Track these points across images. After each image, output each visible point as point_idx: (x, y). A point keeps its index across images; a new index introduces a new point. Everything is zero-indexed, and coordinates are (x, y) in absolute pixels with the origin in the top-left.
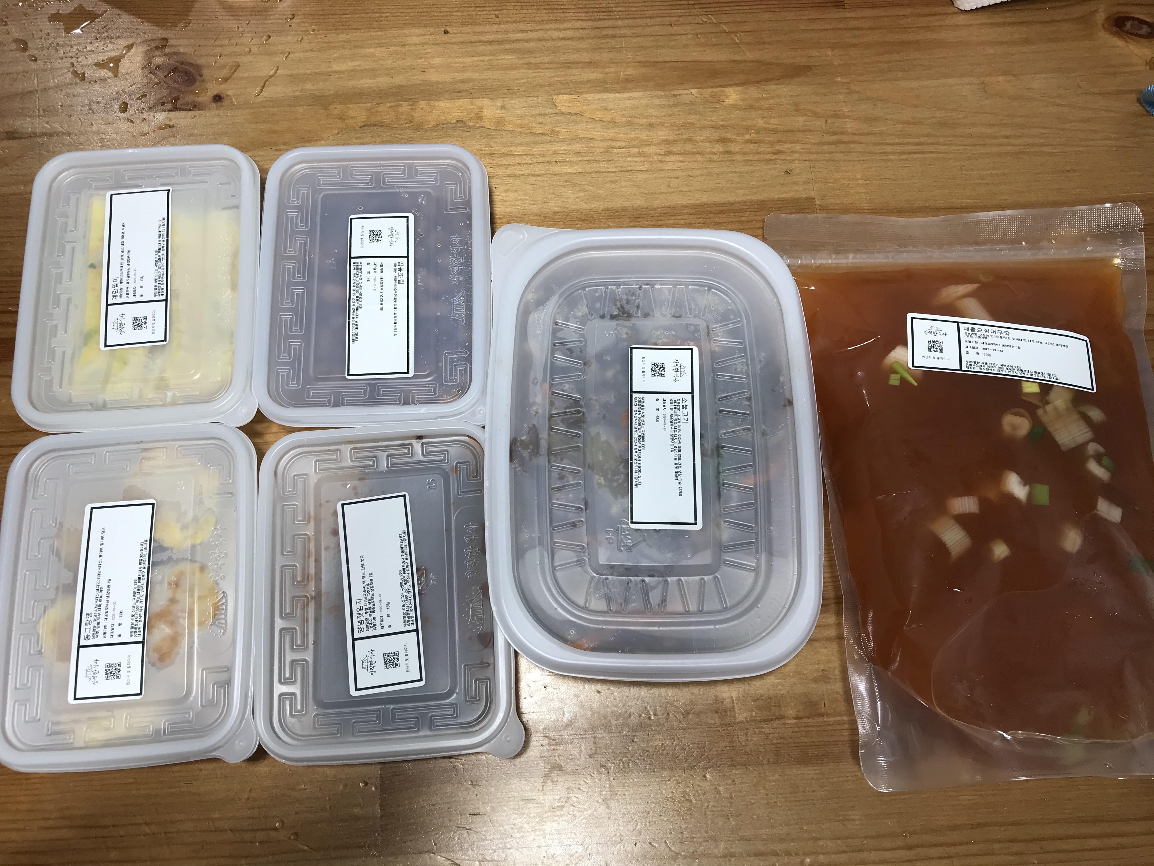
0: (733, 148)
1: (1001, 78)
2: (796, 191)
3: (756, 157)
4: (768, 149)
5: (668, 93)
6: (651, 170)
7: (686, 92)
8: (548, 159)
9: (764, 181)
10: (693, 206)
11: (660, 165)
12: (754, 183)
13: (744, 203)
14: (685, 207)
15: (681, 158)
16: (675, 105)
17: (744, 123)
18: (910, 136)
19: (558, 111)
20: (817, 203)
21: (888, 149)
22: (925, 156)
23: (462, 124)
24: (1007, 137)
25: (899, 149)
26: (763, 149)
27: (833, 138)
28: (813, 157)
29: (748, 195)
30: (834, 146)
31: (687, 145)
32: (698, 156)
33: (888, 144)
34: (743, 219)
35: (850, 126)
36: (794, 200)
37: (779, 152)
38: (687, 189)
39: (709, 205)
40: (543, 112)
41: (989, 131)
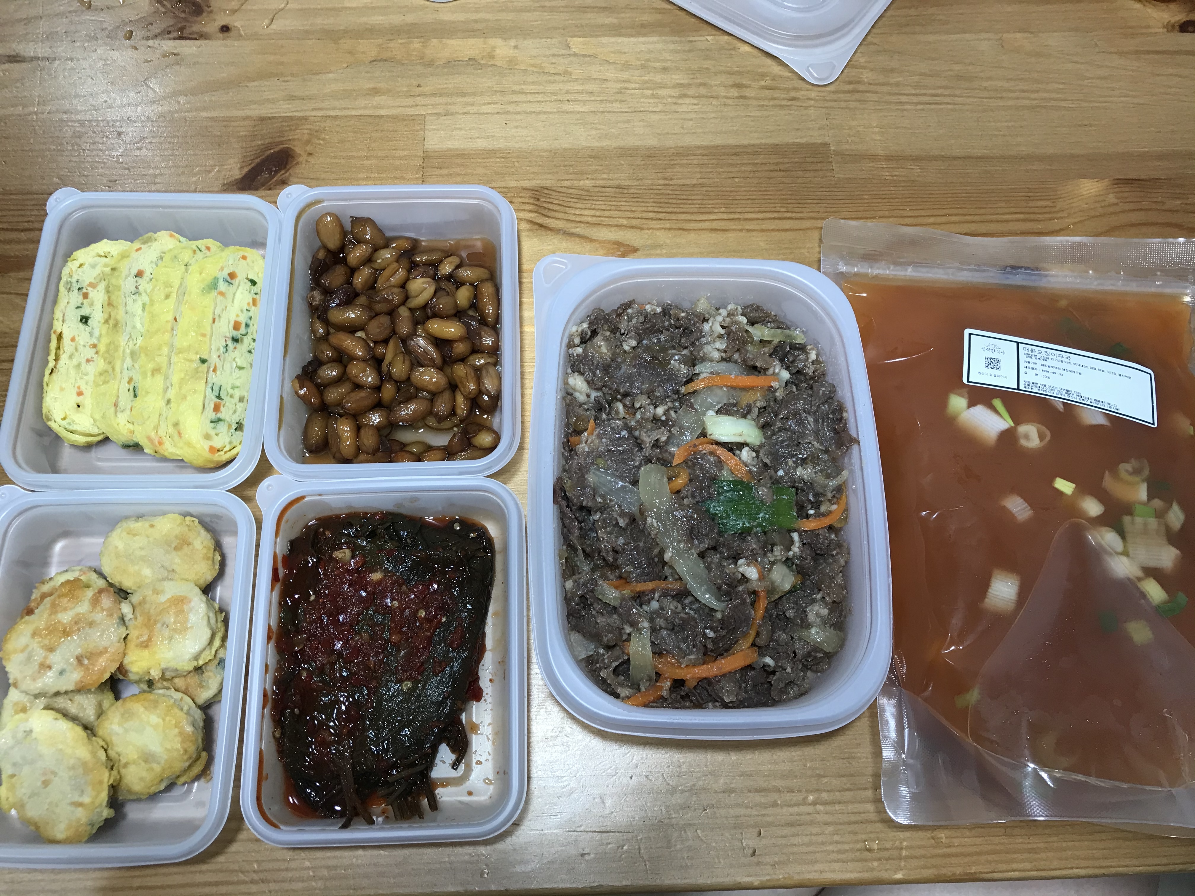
0: (748, 93)
1: (1018, 35)
2: (811, 136)
3: (771, 103)
4: (783, 96)
5: (683, 39)
6: (664, 112)
7: (702, 38)
8: (559, 97)
9: (779, 125)
10: (707, 147)
11: (674, 107)
12: (769, 127)
13: (759, 146)
14: (699, 147)
15: (695, 102)
16: (690, 51)
17: (760, 70)
18: (926, 87)
19: (572, 53)
20: (832, 148)
21: (904, 99)
22: (942, 107)
23: (474, 62)
24: (1024, 91)
25: (915, 99)
27: (850, 87)
28: (828, 104)
29: (762, 139)
30: (849, 95)
31: (701, 88)
32: (712, 99)
33: (904, 94)
34: (758, 161)
35: (867, 76)
36: (809, 144)
37: (793, 99)
38: (701, 131)
39: (724, 147)
40: (557, 53)
41: (1006, 85)
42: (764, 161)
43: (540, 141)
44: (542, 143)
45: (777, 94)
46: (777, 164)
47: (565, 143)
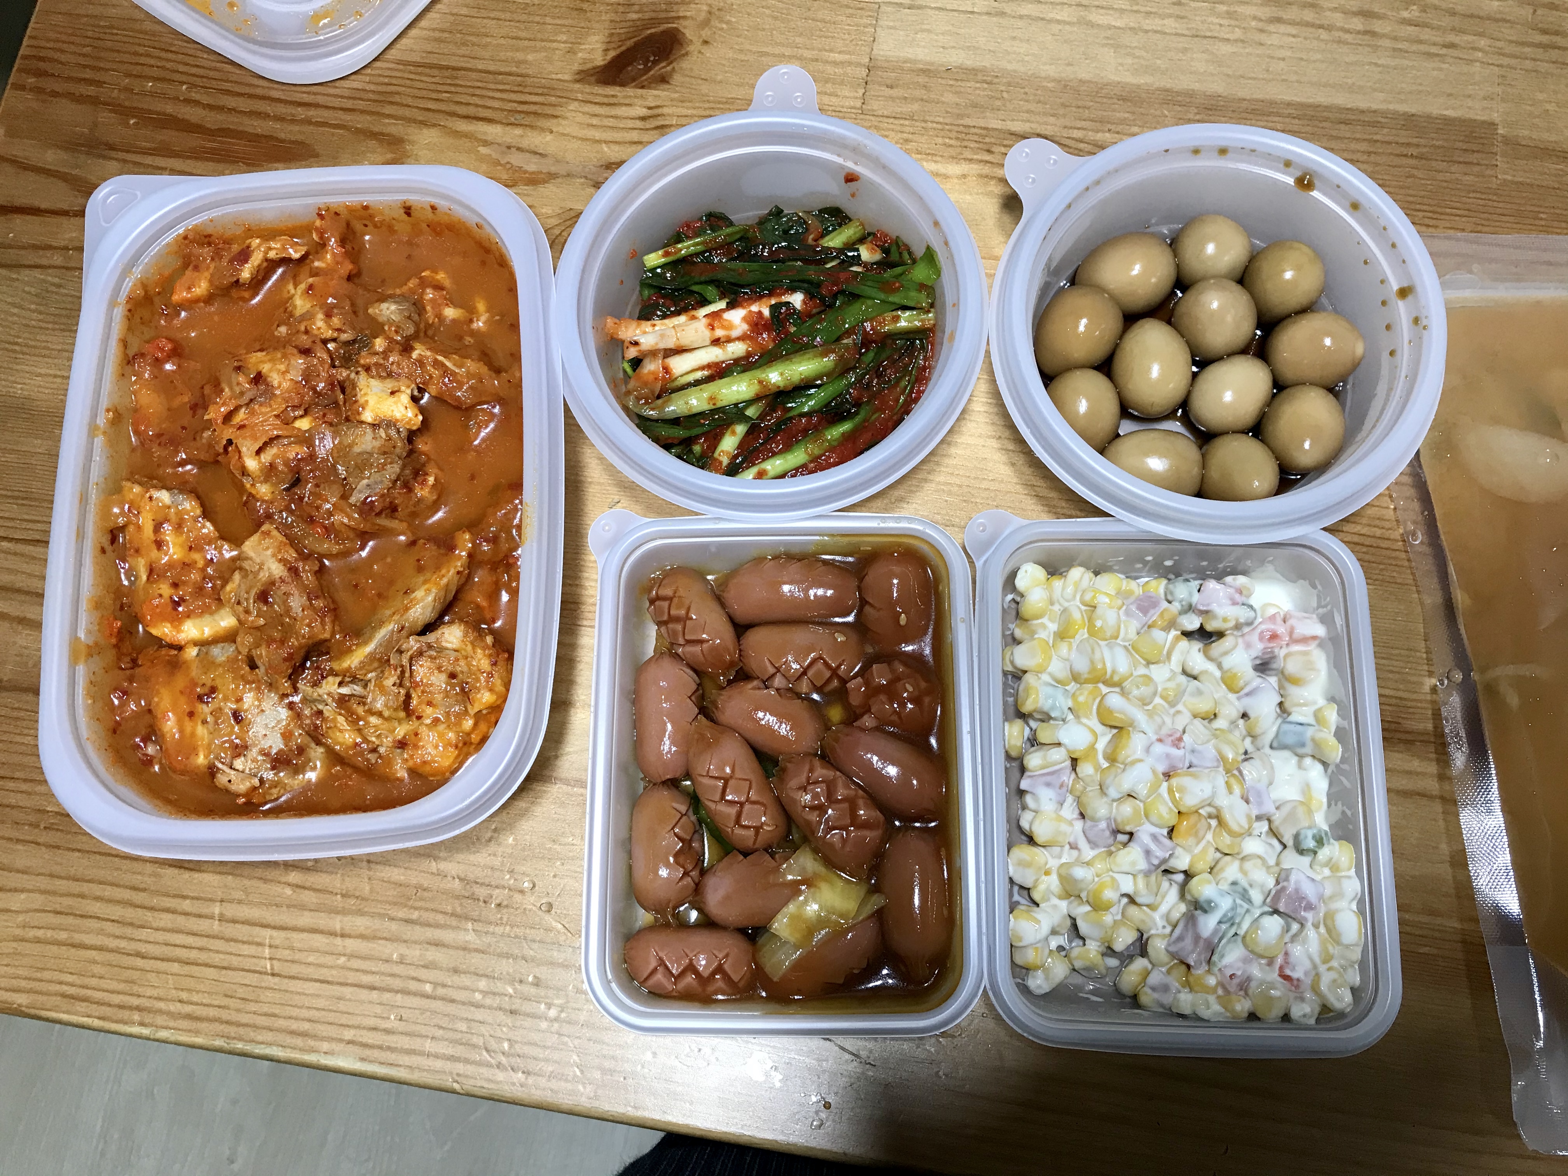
42: (1387, 139)
43: (1045, 64)
44: (1047, 67)
45: (1426, 34)
46: (1408, 145)
47: (1085, 71)
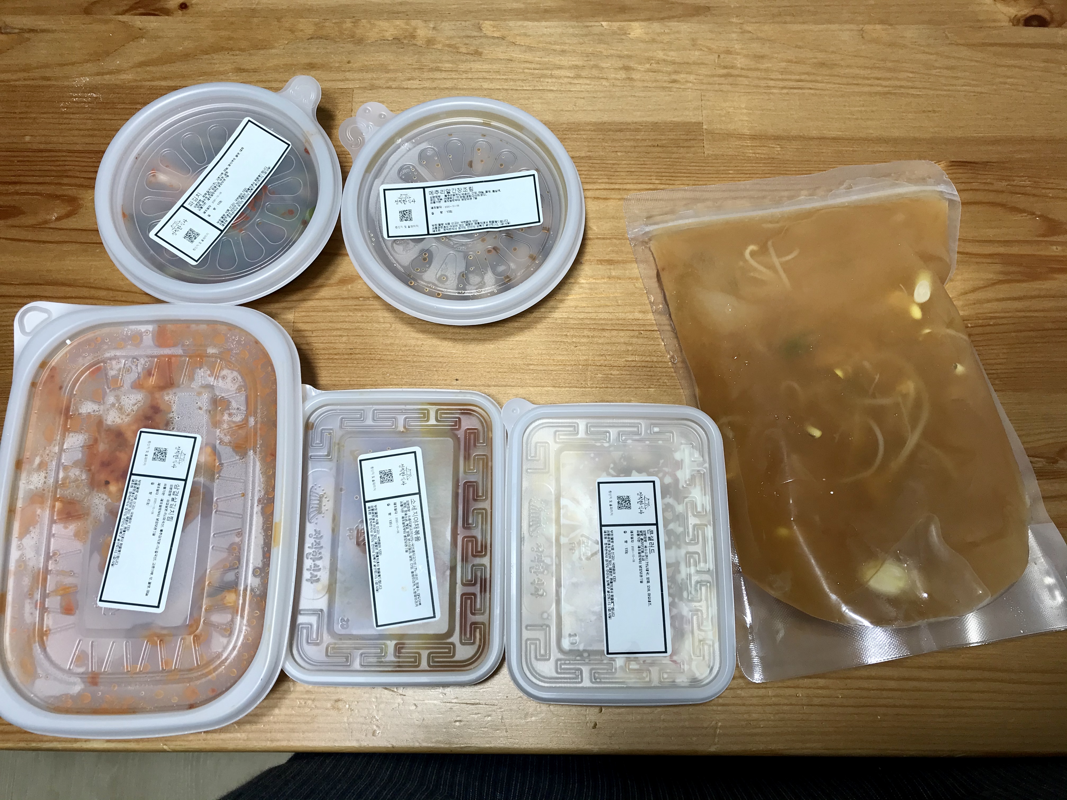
0: (634, 75)
1: (878, 27)
2: (687, 116)
3: (654, 84)
4: (665, 78)
5: (580, 24)
6: (560, 91)
7: (597, 24)
8: (470, 76)
9: (660, 105)
10: (595, 124)
11: (568, 87)
12: (650, 106)
13: (641, 124)
14: (588, 124)
15: (588, 82)
16: (586, 35)
17: (646, 54)
18: (792, 73)
19: (482, 34)
20: (705, 127)
21: (771, 83)
22: (804, 91)
23: (397, 41)
24: (878, 79)
25: (781, 84)
26: (661, 77)
27: (724, 71)
28: (704, 87)
29: (644, 117)
30: (723, 79)
31: (594, 70)
32: (602, 80)
33: (772, 79)
34: (638, 137)
35: (740, 62)
36: (684, 123)
37: (674, 81)
38: (591, 108)
39: (610, 124)
40: (469, 35)
41: (862, 72)
42: (644, 138)
45: (659, 76)
46: (655, 140)
